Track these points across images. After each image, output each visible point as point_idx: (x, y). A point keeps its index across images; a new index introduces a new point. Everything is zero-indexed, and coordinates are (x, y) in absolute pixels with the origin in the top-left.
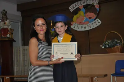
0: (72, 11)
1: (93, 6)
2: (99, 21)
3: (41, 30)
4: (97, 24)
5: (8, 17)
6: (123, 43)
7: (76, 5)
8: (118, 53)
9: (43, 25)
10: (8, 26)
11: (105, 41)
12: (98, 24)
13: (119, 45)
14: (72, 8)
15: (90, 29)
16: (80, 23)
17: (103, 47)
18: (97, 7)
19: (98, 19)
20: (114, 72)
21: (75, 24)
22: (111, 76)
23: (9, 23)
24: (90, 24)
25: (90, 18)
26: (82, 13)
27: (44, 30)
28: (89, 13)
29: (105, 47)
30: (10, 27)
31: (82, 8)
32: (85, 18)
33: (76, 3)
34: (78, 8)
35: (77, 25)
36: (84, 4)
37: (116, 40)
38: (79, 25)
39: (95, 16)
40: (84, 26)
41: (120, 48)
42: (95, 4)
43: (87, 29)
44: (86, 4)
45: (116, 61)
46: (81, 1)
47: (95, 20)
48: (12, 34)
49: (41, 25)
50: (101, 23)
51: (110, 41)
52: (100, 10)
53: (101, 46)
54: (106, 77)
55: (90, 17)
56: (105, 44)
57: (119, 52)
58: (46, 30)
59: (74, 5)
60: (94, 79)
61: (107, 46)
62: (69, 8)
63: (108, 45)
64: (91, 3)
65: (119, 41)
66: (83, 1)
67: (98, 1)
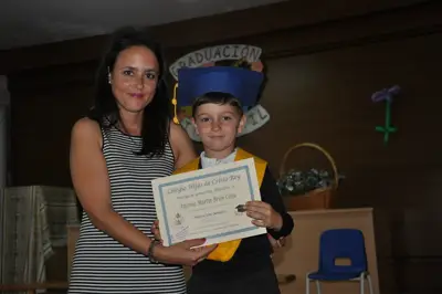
3: (133, 95)
4: (255, 123)
6: (337, 178)
9: (148, 76)
11: (282, 173)
13: (324, 185)
19: (259, 107)
20: (315, 269)
22: (308, 280)
27: (146, 98)
33: (192, 55)
36: (218, 58)
37: (316, 172)
42: (250, 60)
45: (319, 234)
49: (140, 73)
51: (298, 174)
56: (285, 184)
57: (325, 207)
58: (152, 97)
59: (185, 59)
61: (291, 189)
62: (170, 69)
63: (293, 185)
64: (240, 57)
65: (326, 174)
66: (214, 49)
67: (259, 51)
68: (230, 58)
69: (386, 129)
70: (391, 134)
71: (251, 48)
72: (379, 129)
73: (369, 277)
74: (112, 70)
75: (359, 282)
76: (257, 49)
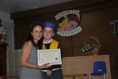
0: (57, 20)
1: (75, 15)
2: (80, 28)
4: (78, 31)
5: (2, 24)
6: (99, 46)
7: (61, 15)
8: (95, 56)
10: (2, 32)
11: (85, 45)
12: (80, 31)
13: (96, 48)
14: (57, 17)
15: (72, 35)
16: (65, 29)
17: (84, 51)
18: (78, 16)
19: (79, 27)
20: (93, 72)
21: (60, 30)
23: (3, 30)
24: (73, 30)
25: (73, 26)
26: (66, 21)
28: (72, 22)
29: (85, 50)
30: (4, 33)
31: (66, 17)
32: (69, 26)
33: (61, 13)
34: (63, 17)
35: (62, 31)
36: (68, 14)
37: (94, 45)
38: (63, 32)
39: (77, 24)
40: (68, 32)
41: (97, 51)
43: (70, 35)
44: (69, 14)
45: (94, 62)
46: (65, 11)
47: (77, 27)
48: (6, 39)
50: (82, 30)
51: (89, 45)
52: (81, 19)
53: (82, 50)
54: (86, 77)
55: (72, 24)
56: (86, 48)
57: (96, 54)
59: (59, 14)
60: (76, 78)
61: (87, 50)
62: (55, 17)
64: (74, 13)
65: (97, 45)
66: (67, 11)
67: (79, 11)
68: (71, 14)
69: (114, 32)
70: (115, 34)
71: (76, 11)
72: (112, 32)
73: (107, 74)
74: (32, 32)
75: (104, 76)
76: (78, 11)
